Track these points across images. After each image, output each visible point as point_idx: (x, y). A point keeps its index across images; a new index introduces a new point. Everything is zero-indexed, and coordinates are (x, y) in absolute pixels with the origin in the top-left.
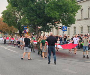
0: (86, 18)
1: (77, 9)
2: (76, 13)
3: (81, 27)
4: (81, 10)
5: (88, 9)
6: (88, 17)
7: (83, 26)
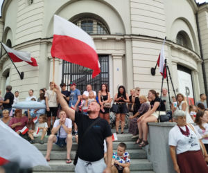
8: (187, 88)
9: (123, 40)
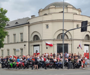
0: (12, 42)
1: (4, 35)
2: (4, 38)
3: (8, 50)
4: (8, 36)
5: (13, 36)
6: (13, 42)
7: (10, 49)
8: (87, 50)
9: (72, 40)
